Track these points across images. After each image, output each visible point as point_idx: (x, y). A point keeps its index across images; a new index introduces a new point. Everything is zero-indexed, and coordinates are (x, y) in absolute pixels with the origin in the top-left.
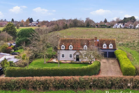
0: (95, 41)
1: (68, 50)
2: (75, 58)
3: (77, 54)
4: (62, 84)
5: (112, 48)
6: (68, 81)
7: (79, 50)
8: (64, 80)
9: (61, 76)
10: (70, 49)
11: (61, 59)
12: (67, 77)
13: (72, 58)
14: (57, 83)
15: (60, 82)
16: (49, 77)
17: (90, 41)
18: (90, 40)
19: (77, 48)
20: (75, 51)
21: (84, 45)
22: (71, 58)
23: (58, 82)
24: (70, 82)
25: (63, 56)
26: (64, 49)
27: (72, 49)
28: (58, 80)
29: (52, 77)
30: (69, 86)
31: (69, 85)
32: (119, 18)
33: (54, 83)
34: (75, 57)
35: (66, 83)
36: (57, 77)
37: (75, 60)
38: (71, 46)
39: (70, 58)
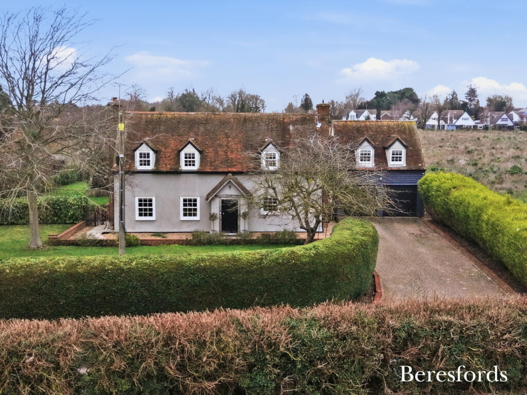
0: (319, 125)
1: (177, 172)
2: (212, 217)
3: (229, 193)
4: (149, 376)
5: (402, 164)
6: (202, 344)
7: (234, 173)
8: (169, 340)
9: (144, 311)
10: (184, 168)
11: (137, 225)
12: (193, 315)
13: (197, 218)
14: (110, 373)
15: (132, 363)
16: (44, 323)
17: (291, 128)
18: (294, 123)
19: (227, 161)
20: (215, 181)
21: (264, 145)
22: (192, 218)
23: (119, 364)
24: (214, 355)
25: (146, 207)
26: (151, 167)
27: (196, 168)
28: (117, 344)
29: (68, 325)
30: (210, 385)
31: (209, 377)
32: (357, 95)
33: (83, 371)
34: (216, 208)
35: (181, 367)
36: (107, 321)
37: (217, 226)
38: (190, 149)
39: (188, 218)
